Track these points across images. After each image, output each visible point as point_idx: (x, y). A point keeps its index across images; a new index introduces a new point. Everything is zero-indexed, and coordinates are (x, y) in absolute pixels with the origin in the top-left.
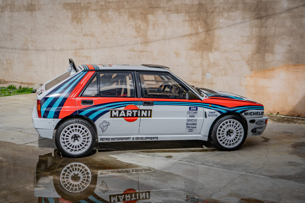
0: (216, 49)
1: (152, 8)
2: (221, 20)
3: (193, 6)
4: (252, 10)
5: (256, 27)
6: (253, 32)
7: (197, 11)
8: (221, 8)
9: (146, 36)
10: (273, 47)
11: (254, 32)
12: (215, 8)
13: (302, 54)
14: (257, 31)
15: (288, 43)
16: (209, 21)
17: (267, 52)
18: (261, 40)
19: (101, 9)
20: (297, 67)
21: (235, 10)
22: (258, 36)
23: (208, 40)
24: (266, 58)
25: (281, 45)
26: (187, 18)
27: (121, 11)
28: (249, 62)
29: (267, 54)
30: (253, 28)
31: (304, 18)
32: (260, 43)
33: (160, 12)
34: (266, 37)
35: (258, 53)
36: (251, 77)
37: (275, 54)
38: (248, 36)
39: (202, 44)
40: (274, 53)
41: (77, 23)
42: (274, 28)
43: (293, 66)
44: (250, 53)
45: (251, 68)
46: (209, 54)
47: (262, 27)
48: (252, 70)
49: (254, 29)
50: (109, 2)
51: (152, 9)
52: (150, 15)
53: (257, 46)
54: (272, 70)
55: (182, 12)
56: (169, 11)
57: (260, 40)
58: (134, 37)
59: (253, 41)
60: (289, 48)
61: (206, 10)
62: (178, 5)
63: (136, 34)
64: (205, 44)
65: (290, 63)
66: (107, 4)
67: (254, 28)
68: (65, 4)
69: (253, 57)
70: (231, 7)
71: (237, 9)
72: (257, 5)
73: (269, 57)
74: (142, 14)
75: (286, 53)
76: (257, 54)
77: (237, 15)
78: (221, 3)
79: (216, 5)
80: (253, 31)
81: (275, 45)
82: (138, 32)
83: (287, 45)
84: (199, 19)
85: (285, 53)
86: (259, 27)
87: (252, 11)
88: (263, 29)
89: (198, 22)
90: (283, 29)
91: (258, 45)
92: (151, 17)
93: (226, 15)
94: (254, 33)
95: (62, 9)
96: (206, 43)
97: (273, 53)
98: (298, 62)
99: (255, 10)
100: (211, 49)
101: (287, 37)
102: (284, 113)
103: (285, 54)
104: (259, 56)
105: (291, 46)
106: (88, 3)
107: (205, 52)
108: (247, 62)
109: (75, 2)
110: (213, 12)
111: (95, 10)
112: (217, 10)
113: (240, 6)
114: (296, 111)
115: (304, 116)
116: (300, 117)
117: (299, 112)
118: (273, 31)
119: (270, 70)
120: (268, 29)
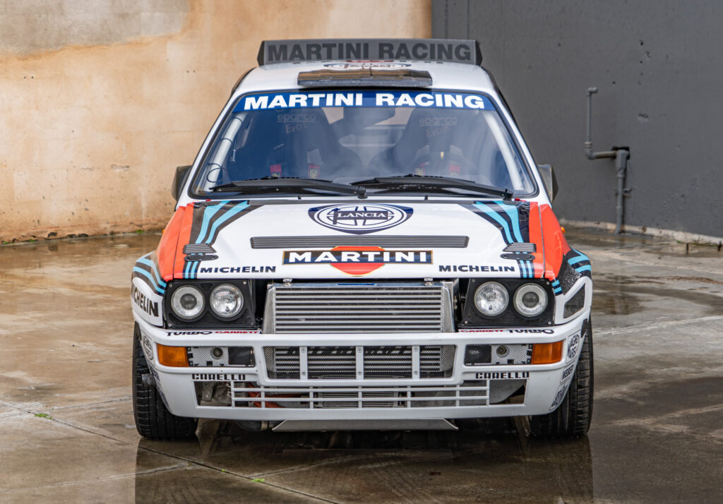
13: (44, 16)
20: (31, 62)
43: (19, 59)
65: (11, 49)
98: (33, 45)
102: (8, 234)
114: (44, 219)
115: (69, 233)
116: (58, 236)
117: (54, 222)
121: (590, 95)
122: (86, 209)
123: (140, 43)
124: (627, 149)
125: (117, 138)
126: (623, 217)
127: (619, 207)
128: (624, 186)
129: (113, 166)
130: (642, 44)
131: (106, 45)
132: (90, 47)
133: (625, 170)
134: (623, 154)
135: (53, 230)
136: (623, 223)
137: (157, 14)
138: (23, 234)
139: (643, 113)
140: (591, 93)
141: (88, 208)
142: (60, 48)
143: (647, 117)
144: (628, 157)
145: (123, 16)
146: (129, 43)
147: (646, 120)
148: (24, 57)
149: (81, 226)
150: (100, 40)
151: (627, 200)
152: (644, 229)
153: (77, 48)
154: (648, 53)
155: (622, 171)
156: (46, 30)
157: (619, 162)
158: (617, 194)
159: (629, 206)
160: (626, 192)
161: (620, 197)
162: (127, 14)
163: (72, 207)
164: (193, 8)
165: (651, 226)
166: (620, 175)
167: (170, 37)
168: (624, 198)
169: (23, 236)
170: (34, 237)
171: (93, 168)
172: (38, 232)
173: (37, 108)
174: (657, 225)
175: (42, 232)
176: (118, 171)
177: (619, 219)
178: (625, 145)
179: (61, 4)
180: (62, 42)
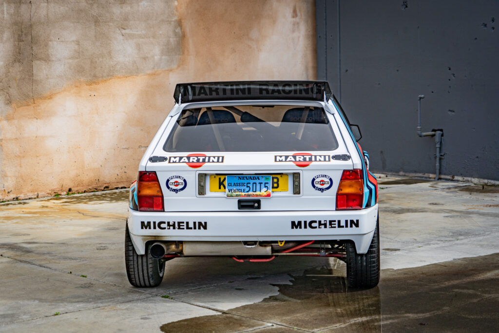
5: (9, 2)
6: (3, 13)
10: (46, 46)
11: (5, 13)
13: (101, 59)
14: (12, 11)
15: (74, 38)
17: (36, 57)
18: (22, 32)
20: (94, 86)
22: (15, 23)
24: (35, 71)
25: (62, 41)
29: (38, 62)
30: (2, 4)
32: (20, 40)
34: (31, 26)
35: (19, 61)
37: (53, 61)
40: (49, 61)
42: (44, 5)
43: (87, 85)
45: (8, 97)
47: (20, 2)
49: (5, 9)
53: (15, 46)
54: (50, 97)
57: (20, 33)
60: (77, 47)
65: (82, 79)
67: (5, 5)
69: (9, 72)
73: (41, 70)
75: (72, 58)
76: (17, 64)
81: (50, 43)
83: (73, 41)
85: (70, 58)
86: (14, 3)
88: (23, 7)
90: (62, 8)
91: (16, 43)
94: (6, 16)
97: (47, 59)
98: (95, 76)
101: (72, 24)
102: (81, 188)
103: (70, 61)
104: (21, 68)
105: (79, 42)
114: (101, 179)
115: (116, 187)
116: (110, 189)
117: (107, 180)
118: (45, 12)
119: (45, 98)
120: (34, 7)
121: (420, 100)
122: (125, 172)
123: (154, 74)
124: (441, 130)
125: (142, 130)
126: (440, 170)
127: (438, 164)
128: (440, 152)
129: (139, 147)
130: (450, 69)
131: (135, 76)
132: (126, 77)
133: (441, 143)
134: (439, 134)
135: (106, 185)
136: (440, 173)
137: (164, 57)
138: (91, 188)
139: (451, 110)
140: (420, 98)
141: (125, 171)
142: (109, 77)
143: (453, 112)
144: (442, 135)
145: (145, 58)
146: (148, 75)
147: (453, 113)
148: (90, 83)
149: (122, 182)
150: (132, 73)
151: (442, 161)
152: (453, 177)
153: (119, 78)
154: (454, 75)
155: (439, 143)
156: (102, 67)
157: (437, 138)
158: (436, 158)
159: (444, 163)
160: (441, 155)
161: (438, 159)
162: (147, 57)
163: (117, 172)
165: (457, 175)
166: (438, 146)
167: (171, 70)
168: (440, 159)
169: (90, 189)
170: (96, 189)
171: (129, 148)
172: (98, 187)
173: (97, 113)
174: (461, 174)
175: (100, 186)
176: (143, 149)
177: (438, 171)
178: (440, 128)
179: (110, 53)
180: (111, 75)
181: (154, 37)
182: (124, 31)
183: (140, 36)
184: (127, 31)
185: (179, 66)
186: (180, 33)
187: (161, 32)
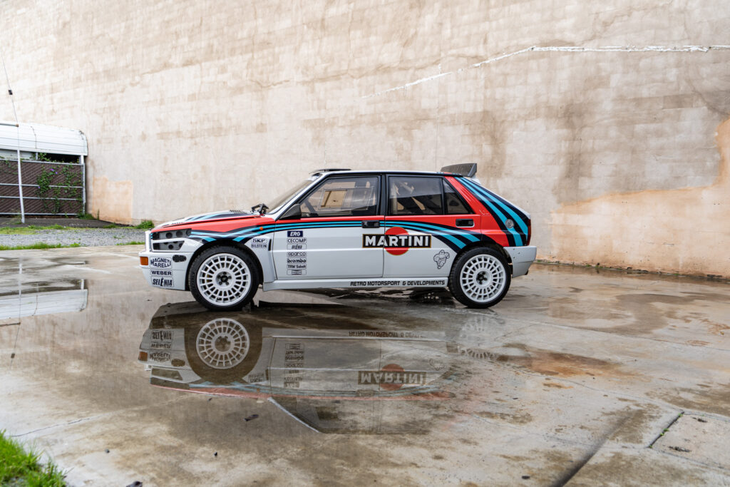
0: (506, 174)
1: (420, 120)
2: (515, 133)
3: (475, 114)
4: (559, 116)
5: (566, 140)
7: (481, 121)
8: (516, 117)
9: (410, 159)
10: (590, 168)
12: (507, 116)
13: (634, 177)
14: (567, 145)
15: (614, 162)
16: (498, 135)
17: (582, 175)
19: (351, 125)
20: (626, 196)
21: (535, 117)
22: (569, 153)
23: (496, 161)
24: (580, 184)
25: (603, 165)
26: (467, 132)
27: (377, 126)
28: (556, 191)
29: (583, 178)
30: (561, 142)
31: (636, 124)
32: (571, 163)
33: (430, 125)
34: (580, 155)
35: (569, 177)
36: (559, 212)
37: (594, 178)
38: (554, 154)
39: (488, 167)
40: (592, 177)
41: (319, 144)
42: (591, 141)
43: (620, 195)
44: (556, 178)
45: (559, 199)
46: (498, 181)
47: (574, 140)
48: (559, 202)
50: (361, 116)
51: (418, 121)
52: (416, 130)
53: (567, 167)
54: (590, 201)
55: (460, 124)
56: (442, 123)
57: (572, 159)
58: (394, 161)
59: (562, 160)
60: (615, 168)
61: (494, 119)
62: (455, 114)
63: (396, 157)
64: (492, 167)
65: (616, 191)
66: (359, 118)
67: (563, 142)
68: (305, 121)
69: (561, 183)
70: (530, 113)
71: (538, 116)
72: (567, 110)
73: (585, 183)
74: (405, 129)
75: (610, 176)
76: (568, 179)
77: (539, 124)
78: (515, 109)
79: (507, 112)
80: (561, 146)
81: (593, 166)
82: (399, 154)
83: (612, 164)
84: (483, 132)
85: (608, 176)
86: (569, 140)
87: (559, 118)
88: (575, 142)
89: (483, 137)
90: (605, 142)
92: (417, 134)
93: (522, 124)
94: (563, 148)
95: (299, 128)
96: (494, 165)
97: (590, 176)
98: (628, 189)
99: (565, 117)
100: (501, 174)
101: (612, 153)
103: (608, 178)
104: (570, 182)
105: (617, 165)
106: (334, 118)
107: (492, 178)
108: (553, 190)
109: (317, 117)
110: (503, 122)
111: (343, 127)
112: (510, 119)
113: (543, 110)
114: (626, 261)
117: (631, 263)
118: (591, 145)
119: (584, 202)
120: (583, 143)
122: (648, 260)
123: (686, 190)
125: (668, 231)
129: (664, 244)
131: (666, 190)
137: (698, 177)
138: (616, 266)
142: (642, 191)
145: (677, 178)
146: (680, 190)
148: (622, 194)
149: (646, 267)
150: (663, 188)
156: (635, 183)
162: (680, 177)
163: (641, 258)
164: (721, 174)
167: (705, 188)
170: (620, 268)
172: (622, 266)
173: (627, 215)
175: (624, 266)
176: (667, 246)
179: (644, 173)
180: (643, 188)
181: (689, 162)
182: (658, 158)
183: (675, 161)
184: (661, 157)
185: (714, 184)
186: (719, 157)
187: (696, 157)
